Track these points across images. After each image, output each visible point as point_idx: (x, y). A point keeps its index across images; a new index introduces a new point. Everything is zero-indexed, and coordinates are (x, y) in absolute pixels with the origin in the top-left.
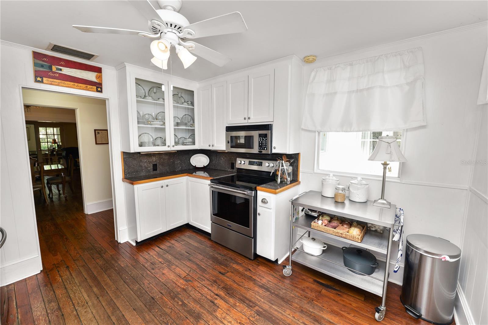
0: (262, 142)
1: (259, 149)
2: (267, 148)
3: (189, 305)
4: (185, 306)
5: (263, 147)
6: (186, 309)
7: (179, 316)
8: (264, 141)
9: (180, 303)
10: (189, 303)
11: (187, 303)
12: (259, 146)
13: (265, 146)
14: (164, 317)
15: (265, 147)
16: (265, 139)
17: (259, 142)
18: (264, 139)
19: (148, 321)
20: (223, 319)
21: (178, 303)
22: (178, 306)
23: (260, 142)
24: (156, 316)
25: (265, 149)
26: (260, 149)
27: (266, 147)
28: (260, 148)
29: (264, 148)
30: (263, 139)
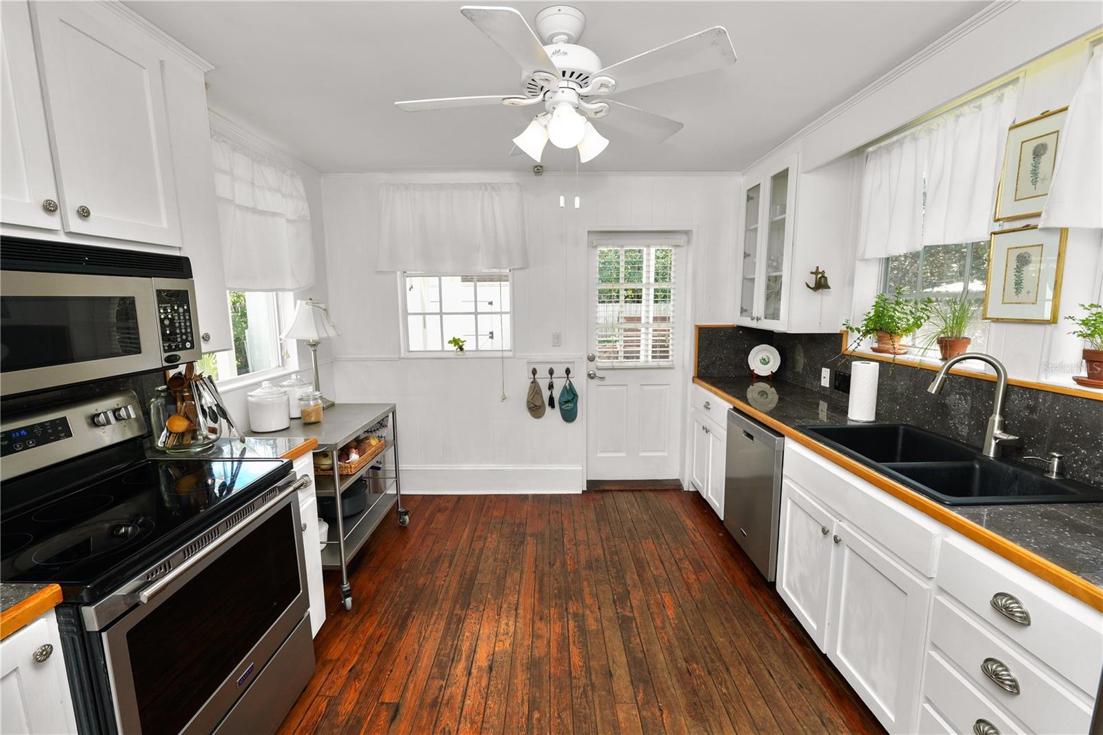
0: (172, 320)
1: (165, 351)
2: (192, 343)
3: (526, 698)
4: (535, 700)
5: (179, 340)
6: (537, 694)
7: (558, 691)
8: (179, 316)
9: (536, 716)
10: (523, 699)
11: (526, 704)
12: (165, 338)
13: (184, 337)
14: (582, 712)
15: (187, 340)
16: (181, 310)
17: (162, 321)
18: (177, 311)
19: (612, 728)
20: (510, 634)
21: (539, 720)
22: (545, 712)
23: (167, 322)
24: (593, 725)
25: (188, 345)
26: (170, 349)
27: (190, 338)
28: (170, 346)
29: (184, 342)
30: (173, 309)
